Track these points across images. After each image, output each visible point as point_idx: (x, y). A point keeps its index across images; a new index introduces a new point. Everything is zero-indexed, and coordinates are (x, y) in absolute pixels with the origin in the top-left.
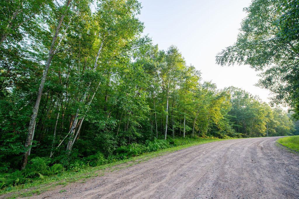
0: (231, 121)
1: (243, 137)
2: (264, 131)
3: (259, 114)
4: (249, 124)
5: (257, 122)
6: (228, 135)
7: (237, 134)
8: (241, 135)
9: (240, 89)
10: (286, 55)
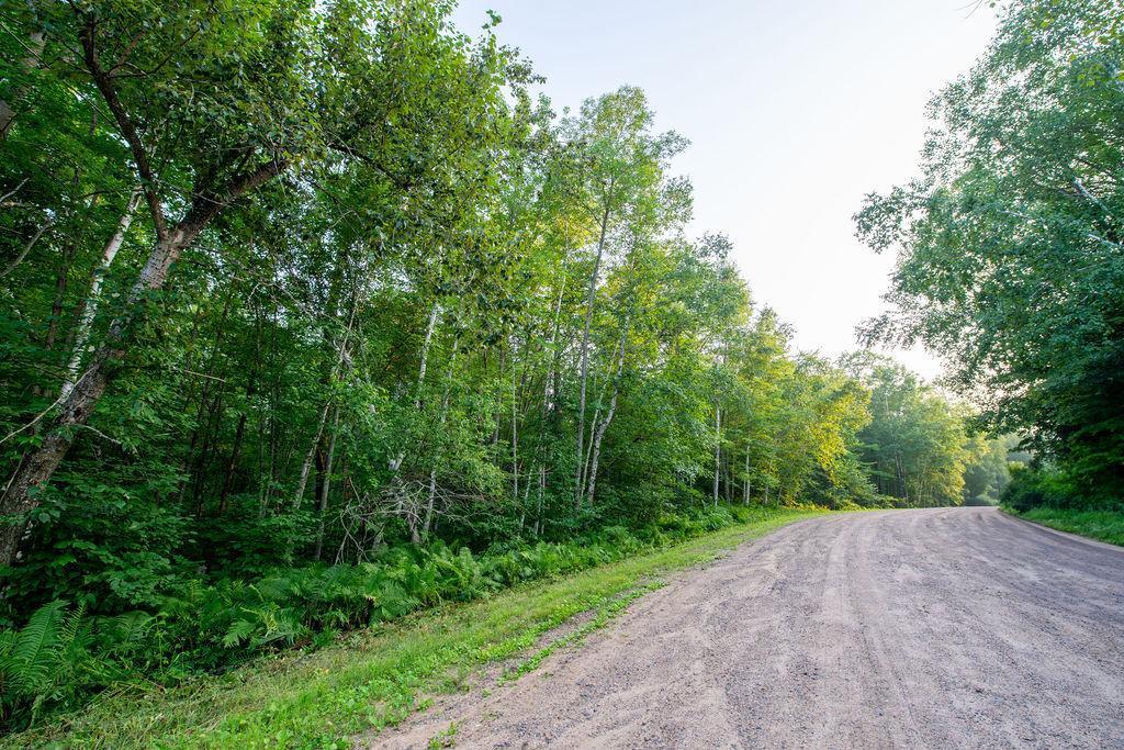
0: (862, 459)
1: (897, 505)
2: (958, 490)
3: (944, 440)
4: (914, 469)
5: (939, 462)
6: (856, 501)
7: (878, 498)
8: (891, 501)
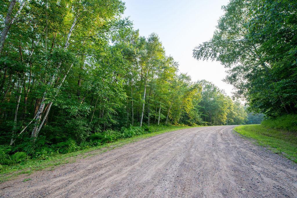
0: (200, 111)
1: (209, 125)
2: (225, 120)
3: (223, 106)
4: (214, 114)
5: (221, 112)
6: (197, 123)
7: (203, 122)
8: (207, 123)
9: (210, 83)
10: (250, 56)
